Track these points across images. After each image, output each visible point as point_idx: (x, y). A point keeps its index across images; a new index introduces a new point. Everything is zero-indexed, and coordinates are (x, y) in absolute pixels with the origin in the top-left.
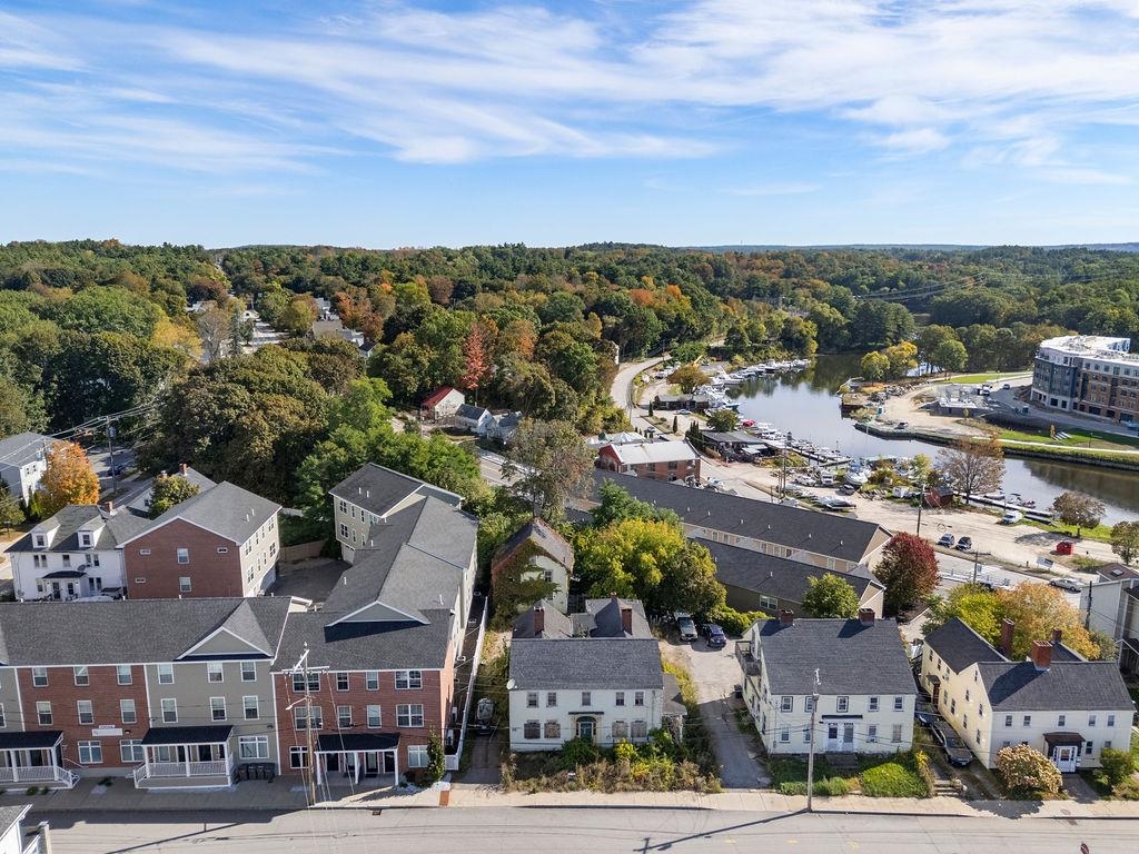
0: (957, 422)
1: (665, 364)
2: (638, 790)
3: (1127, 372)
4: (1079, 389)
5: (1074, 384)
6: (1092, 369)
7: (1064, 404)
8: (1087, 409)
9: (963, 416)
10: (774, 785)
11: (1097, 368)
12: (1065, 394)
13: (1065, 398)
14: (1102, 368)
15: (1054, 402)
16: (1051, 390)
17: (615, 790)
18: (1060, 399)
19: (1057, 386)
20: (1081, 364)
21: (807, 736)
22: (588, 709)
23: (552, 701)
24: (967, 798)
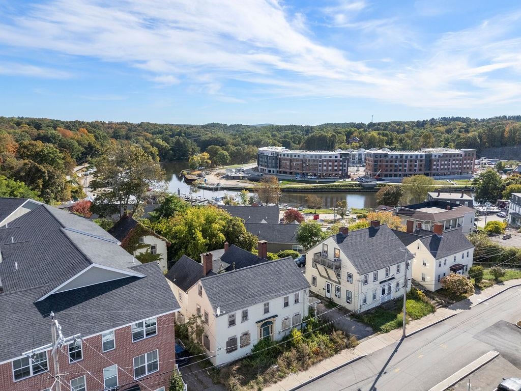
0: (238, 181)
1: (87, 168)
2: (320, 361)
3: (295, 156)
4: (278, 165)
5: (276, 163)
6: (282, 156)
7: (273, 172)
8: (282, 172)
9: (240, 179)
10: (376, 330)
11: (284, 155)
12: (273, 167)
14: (286, 155)
15: (270, 171)
16: (268, 167)
17: (308, 366)
18: (272, 169)
19: (270, 165)
20: (278, 155)
21: (374, 297)
22: (268, 315)
23: (245, 316)
24: (446, 307)
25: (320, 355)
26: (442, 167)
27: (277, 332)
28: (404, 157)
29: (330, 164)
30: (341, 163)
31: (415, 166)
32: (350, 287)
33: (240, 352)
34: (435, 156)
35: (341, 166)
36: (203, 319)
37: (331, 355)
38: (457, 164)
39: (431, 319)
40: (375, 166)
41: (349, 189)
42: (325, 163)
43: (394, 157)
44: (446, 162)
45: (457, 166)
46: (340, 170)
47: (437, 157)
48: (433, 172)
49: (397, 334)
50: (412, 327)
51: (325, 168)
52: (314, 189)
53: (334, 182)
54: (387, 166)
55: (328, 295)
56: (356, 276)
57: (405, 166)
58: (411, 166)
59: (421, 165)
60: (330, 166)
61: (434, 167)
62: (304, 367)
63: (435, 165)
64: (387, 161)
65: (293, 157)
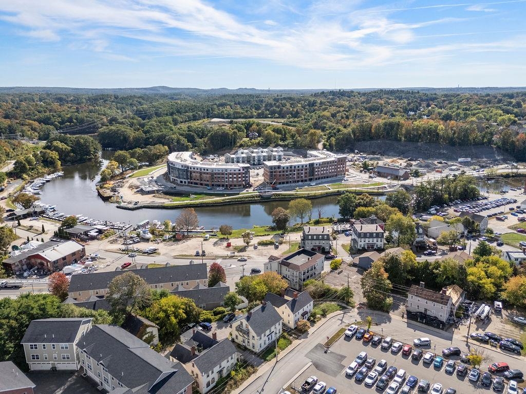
0: (154, 196)
2: (243, 382)
3: (204, 170)
4: (189, 178)
5: (187, 175)
6: (192, 169)
7: (185, 182)
9: (154, 193)
10: (265, 360)
11: (194, 169)
12: (185, 178)
13: (185, 180)
14: (196, 169)
15: (181, 182)
16: (179, 178)
18: (183, 180)
19: (181, 176)
20: (188, 168)
21: (265, 343)
22: (221, 368)
23: (213, 372)
24: (297, 339)
25: (243, 380)
26: (322, 172)
27: (225, 374)
28: (293, 167)
29: (235, 176)
30: (244, 175)
31: (302, 174)
32: (254, 342)
33: (212, 386)
34: (317, 165)
35: (244, 177)
36: (195, 376)
37: (247, 378)
38: (333, 169)
39: (290, 348)
40: (271, 176)
41: (251, 200)
42: (230, 176)
43: (285, 168)
44: (325, 168)
45: (333, 170)
46: (244, 181)
47: (318, 165)
48: (316, 177)
49: (274, 360)
50: (282, 354)
51: (231, 180)
52: (224, 202)
53: (238, 194)
54: (280, 176)
55: (244, 344)
56: (256, 337)
57: (294, 174)
58: (298, 174)
59: (306, 173)
60: (235, 178)
61: (316, 173)
62: (237, 387)
63: (316, 171)
64: (280, 172)
65: (203, 171)
